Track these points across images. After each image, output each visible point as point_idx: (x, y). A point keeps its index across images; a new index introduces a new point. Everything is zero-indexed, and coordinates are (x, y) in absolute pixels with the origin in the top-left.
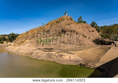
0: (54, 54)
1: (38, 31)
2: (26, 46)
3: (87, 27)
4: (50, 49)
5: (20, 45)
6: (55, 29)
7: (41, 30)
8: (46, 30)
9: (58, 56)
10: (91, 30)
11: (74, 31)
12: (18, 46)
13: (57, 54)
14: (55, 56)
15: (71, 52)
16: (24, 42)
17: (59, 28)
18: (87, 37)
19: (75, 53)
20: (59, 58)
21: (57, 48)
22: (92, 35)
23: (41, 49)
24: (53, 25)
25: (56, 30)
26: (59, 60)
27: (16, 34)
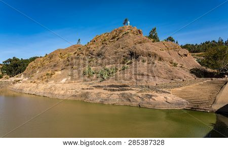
0: (135, 95)
1: (78, 55)
2: (62, 82)
3: (175, 49)
4: (121, 86)
5: (47, 81)
6: (116, 51)
7: (84, 52)
8: (95, 53)
9: (144, 97)
10: (182, 54)
11: (155, 54)
12: (43, 83)
13: (140, 94)
14: (139, 98)
15: (164, 90)
16: (52, 74)
17: (122, 48)
18: (178, 65)
19: (171, 92)
20: (146, 100)
21: (135, 84)
22: (185, 62)
23: (102, 87)
24: (108, 42)
25: (116, 53)
26: (148, 103)
27: (20, 59)
